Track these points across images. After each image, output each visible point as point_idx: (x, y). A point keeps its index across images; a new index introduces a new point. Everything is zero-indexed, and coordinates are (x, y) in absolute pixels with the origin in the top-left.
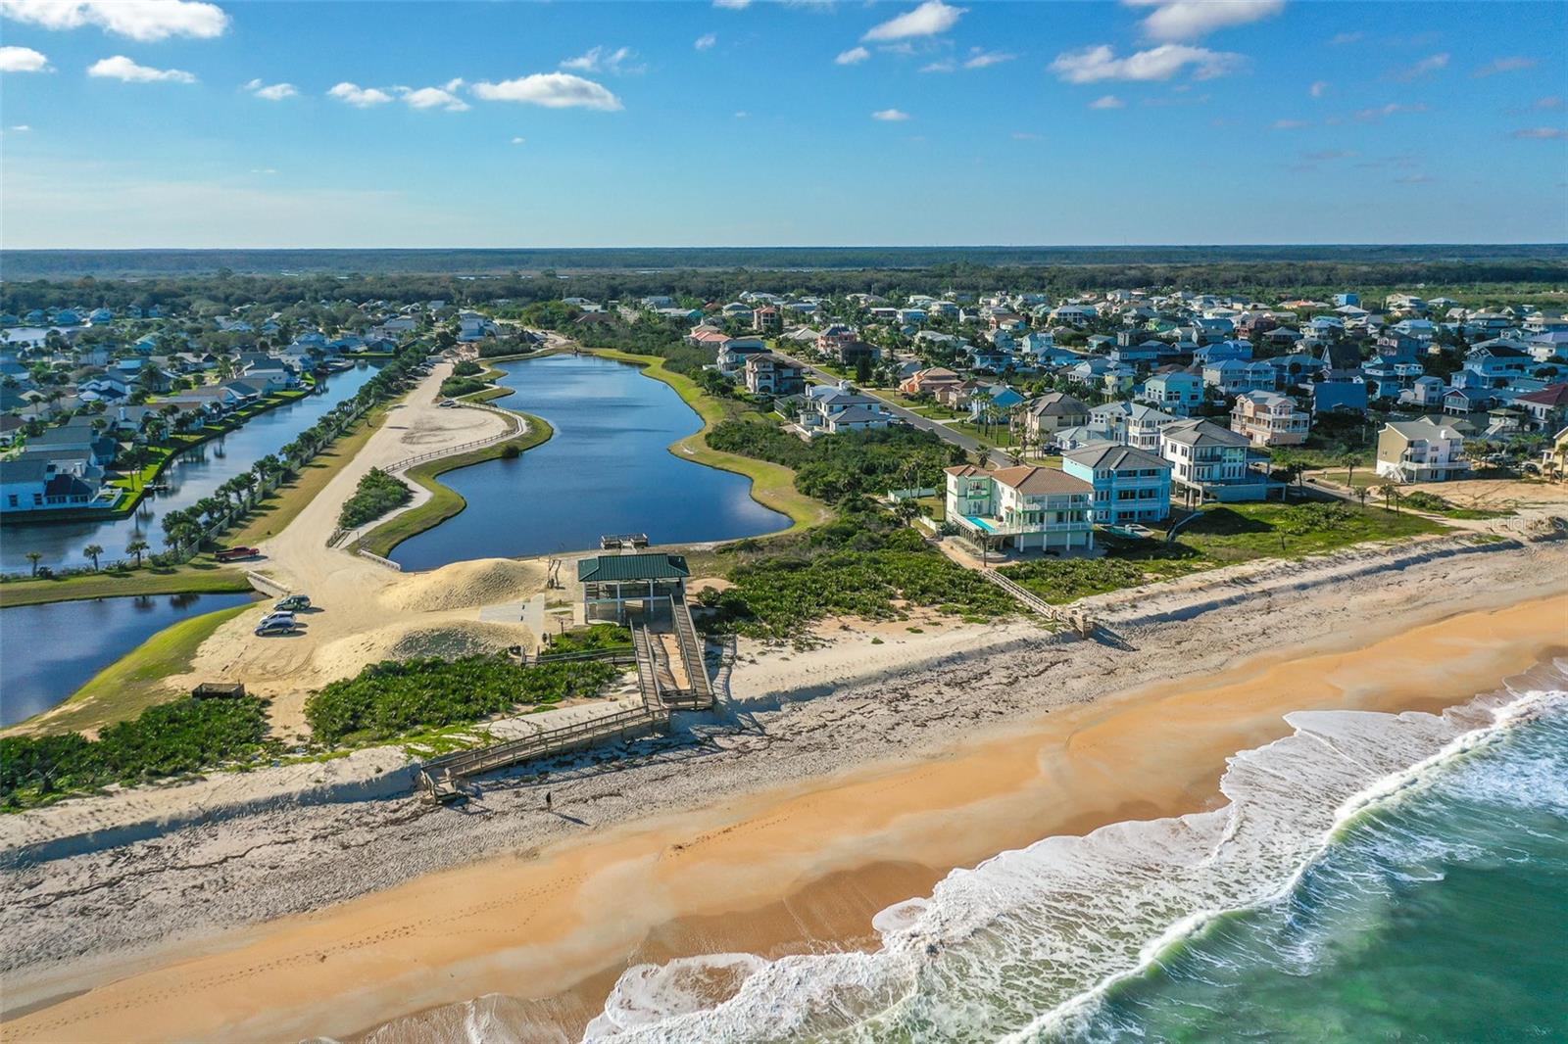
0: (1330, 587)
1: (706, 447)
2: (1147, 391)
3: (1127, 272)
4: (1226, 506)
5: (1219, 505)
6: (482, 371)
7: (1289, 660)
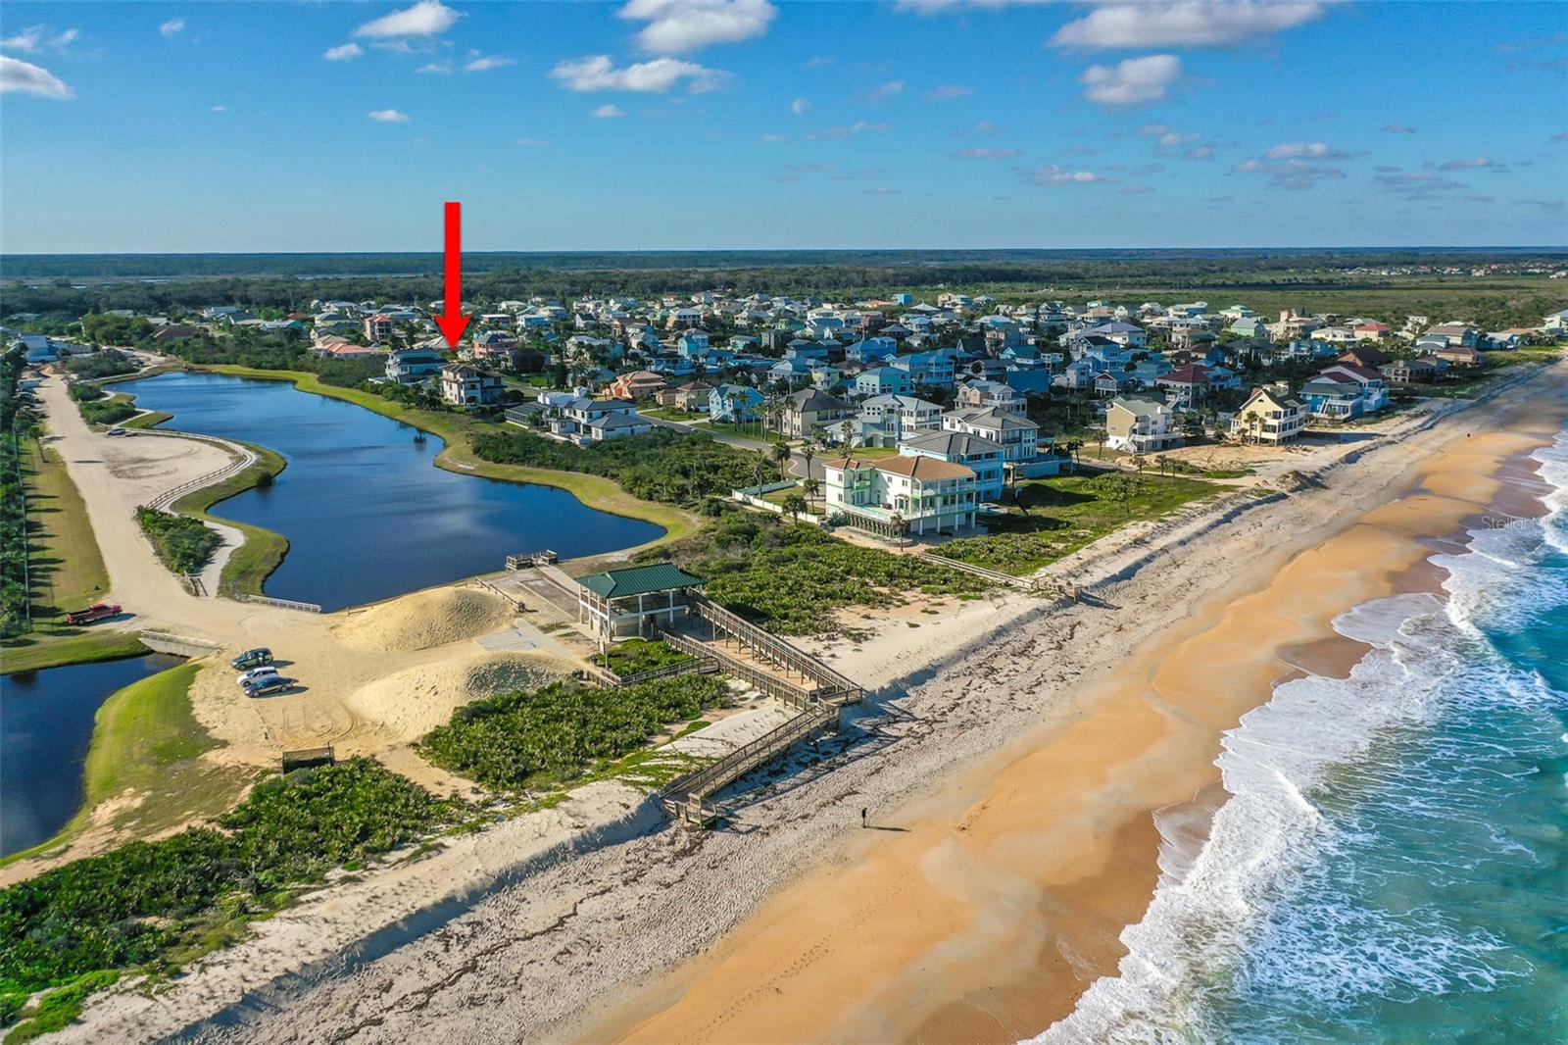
0: (1199, 541)
1: (484, 462)
2: (858, 385)
3: (692, 275)
4: (1035, 482)
5: (1031, 482)
6: (107, 395)
7: (1229, 603)
